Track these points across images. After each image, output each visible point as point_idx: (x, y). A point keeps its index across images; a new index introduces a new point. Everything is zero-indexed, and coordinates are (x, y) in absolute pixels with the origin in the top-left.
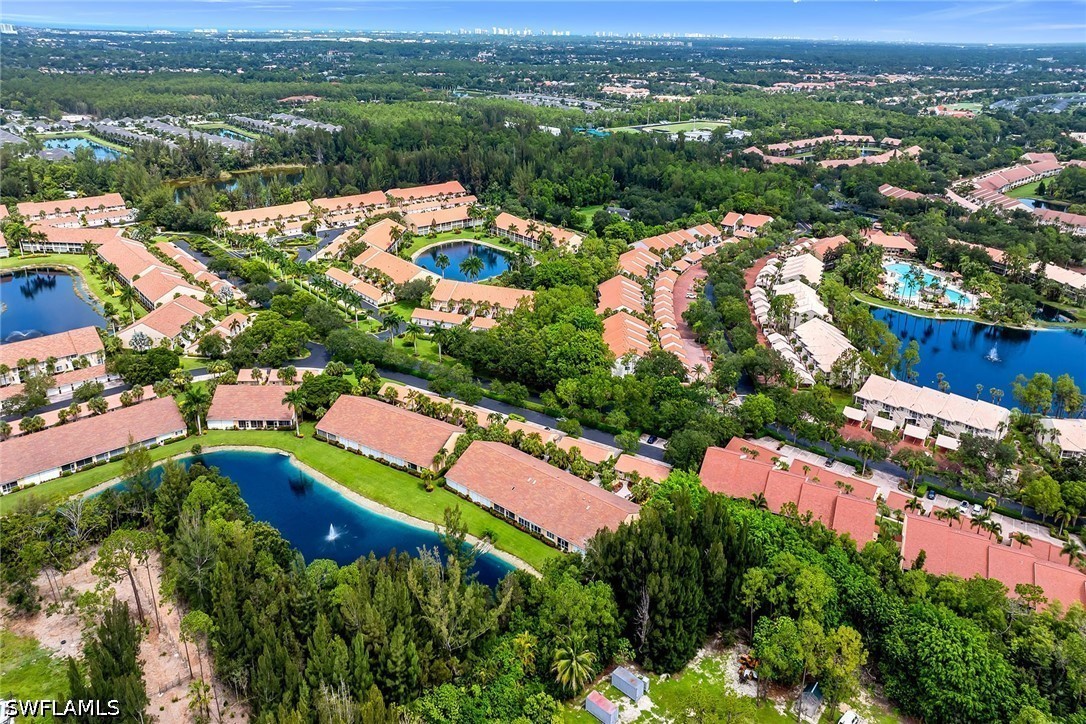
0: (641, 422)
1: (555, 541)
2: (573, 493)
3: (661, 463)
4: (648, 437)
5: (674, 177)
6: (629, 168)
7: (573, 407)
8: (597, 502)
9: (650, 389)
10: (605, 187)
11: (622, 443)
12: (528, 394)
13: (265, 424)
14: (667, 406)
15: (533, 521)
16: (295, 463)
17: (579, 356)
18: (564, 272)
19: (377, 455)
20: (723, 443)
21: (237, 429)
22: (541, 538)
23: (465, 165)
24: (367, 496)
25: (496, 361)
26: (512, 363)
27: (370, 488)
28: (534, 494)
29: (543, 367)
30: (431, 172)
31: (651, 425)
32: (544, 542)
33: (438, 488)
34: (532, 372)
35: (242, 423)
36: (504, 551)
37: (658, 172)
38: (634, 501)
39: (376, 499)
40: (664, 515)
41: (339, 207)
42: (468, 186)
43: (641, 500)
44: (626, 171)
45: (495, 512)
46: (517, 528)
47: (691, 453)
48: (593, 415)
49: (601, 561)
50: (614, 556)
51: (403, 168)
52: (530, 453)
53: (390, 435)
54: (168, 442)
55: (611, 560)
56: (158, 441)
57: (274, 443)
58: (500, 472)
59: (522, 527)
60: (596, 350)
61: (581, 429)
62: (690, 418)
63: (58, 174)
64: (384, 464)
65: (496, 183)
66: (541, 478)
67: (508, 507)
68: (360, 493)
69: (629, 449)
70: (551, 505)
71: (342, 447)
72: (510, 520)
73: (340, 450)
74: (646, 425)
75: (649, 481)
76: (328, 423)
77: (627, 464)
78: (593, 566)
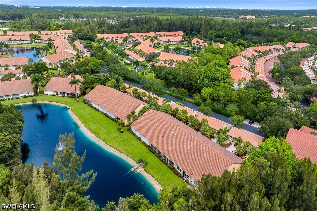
0: (245, 112)
1: (181, 173)
2: (197, 144)
3: (256, 135)
4: (249, 121)
5: (265, 31)
6: (246, 29)
7: (209, 101)
8: (212, 152)
9: (252, 95)
10: (236, 35)
11: (233, 121)
12: (187, 94)
13: (66, 94)
14: (262, 105)
15: (171, 158)
16: (70, 112)
17: (214, 78)
18: (215, 51)
19: (105, 112)
20: (298, 127)
21: (55, 95)
22: (173, 169)
23: (185, 26)
24: (91, 130)
25: (175, 79)
26: (182, 80)
27: (94, 127)
28: (174, 141)
29: (196, 82)
30: (173, 28)
31: (251, 114)
32: (174, 172)
33: (127, 131)
34: (191, 84)
35: (57, 93)
36: (149, 173)
37: (258, 30)
38: (238, 155)
39: (94, 133)
40: (263, 172)
41: (138, 36)
42: (185, 33)
43: (242, 155)
44: (245, 30)
45: (151, 149)
46: (161, 160)
47: (278, 130)
48: (219, 106)
49: (203, 202)
50: (215, 200)
51: (163, 26)
52: (180, 120)
53: (112, 103)
54: (24, 97)
55: (212, 203)
56: (20, 95)
57: (66, 103)
58: (158, 127)
59: (163, 160)
60: (224, 76)
61: (211, 112)
62: (276, 111)
63: (58, 26)
64: (106, 116)
65: (195, 31)
66: (180, 132)
67: (158, 147)
68: (88, 129)
69: (237, 125)
70: (182, 149)
71: (92, 107)
72: (158, 154)
73: (91, 108)
74: (248, 114)
75: (248, 144)
76: (90, 96)
77: (235, 132)
78: (196, 204)
